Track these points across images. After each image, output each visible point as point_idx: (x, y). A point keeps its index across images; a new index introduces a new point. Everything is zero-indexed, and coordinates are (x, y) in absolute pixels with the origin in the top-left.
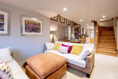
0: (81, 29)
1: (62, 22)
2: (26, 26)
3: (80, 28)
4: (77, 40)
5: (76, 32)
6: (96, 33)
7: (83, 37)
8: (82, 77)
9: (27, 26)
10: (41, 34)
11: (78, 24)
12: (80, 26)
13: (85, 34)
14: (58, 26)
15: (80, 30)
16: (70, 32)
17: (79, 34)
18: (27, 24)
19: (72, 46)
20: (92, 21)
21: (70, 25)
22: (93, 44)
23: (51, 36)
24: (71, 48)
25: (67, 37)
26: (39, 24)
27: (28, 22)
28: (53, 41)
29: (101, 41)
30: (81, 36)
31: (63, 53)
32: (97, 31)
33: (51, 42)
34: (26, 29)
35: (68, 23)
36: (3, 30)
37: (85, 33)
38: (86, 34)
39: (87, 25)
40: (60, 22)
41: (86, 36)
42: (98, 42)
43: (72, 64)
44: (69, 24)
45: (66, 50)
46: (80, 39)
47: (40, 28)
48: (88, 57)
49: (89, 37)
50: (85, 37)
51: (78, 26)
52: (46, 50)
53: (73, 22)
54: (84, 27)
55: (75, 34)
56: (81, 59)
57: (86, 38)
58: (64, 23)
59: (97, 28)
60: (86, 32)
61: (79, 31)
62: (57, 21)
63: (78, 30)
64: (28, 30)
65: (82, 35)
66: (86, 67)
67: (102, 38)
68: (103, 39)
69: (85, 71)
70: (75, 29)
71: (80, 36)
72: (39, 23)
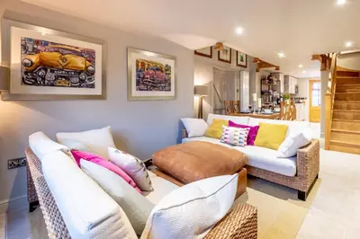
0: (282, 79)
1: (223, 60)
2: (138, 76)
3: (277, 75)
4: (268, 111)
5: (265, 88)
6: (328, 92)
7: (288, 101)
8: (286, 199)
9: (142, 76)
10: (172, 93)
11: (270, 65)
12: (277, 68)
13: (294, 93)
14: (214, 73)
15: (278, 81)
16: (246, 87)
17: (276, 94)
18: (140, 71)
19: (258, 127)
20: (315, 57)
21: (246, 67)
22: (319, 124)
23: (197, 99)
24: (256, 133)
25: (239, 104)
26: (168, 68)
27: (143, 64)
28: (201, 115)
29: (341, 113)
30: (282, 99)
31: (234, 145)
32: (330, 84)
33: (195, 117)
34: (138, 83)
35: (242, 60)
36: (92, 86)
37: (292, 90)
38: (297, 92)
39: (301, 66)
40: (220, 59)
41: (296, 99)
42: (334, 116)
43: (260, 169)
44: (244, 64)
45: (242, 136)
46: (277, 110)
47: (169, 79)
48: (302, 150)
49: (307, 101)
50: (292, 103)
51: (273, 69)
52: (187, 137)
53: (256, 60)
54: (290, 73)
55: (262, 93)
56: (284, 156)
57: (297, 105)
58: (230, 62)
59: (330, 77)
60: (297, 87)
61: (275, 83)
62: (210, 57)
63: (271, 81)
64: (142, 87)
65: (285, 98)
66: (296, 175)
67: (344, 104)
68: (349, 108)
69: (294, 186)
70: (263, 80)
71: (278, 100)
72: (167, 66)
